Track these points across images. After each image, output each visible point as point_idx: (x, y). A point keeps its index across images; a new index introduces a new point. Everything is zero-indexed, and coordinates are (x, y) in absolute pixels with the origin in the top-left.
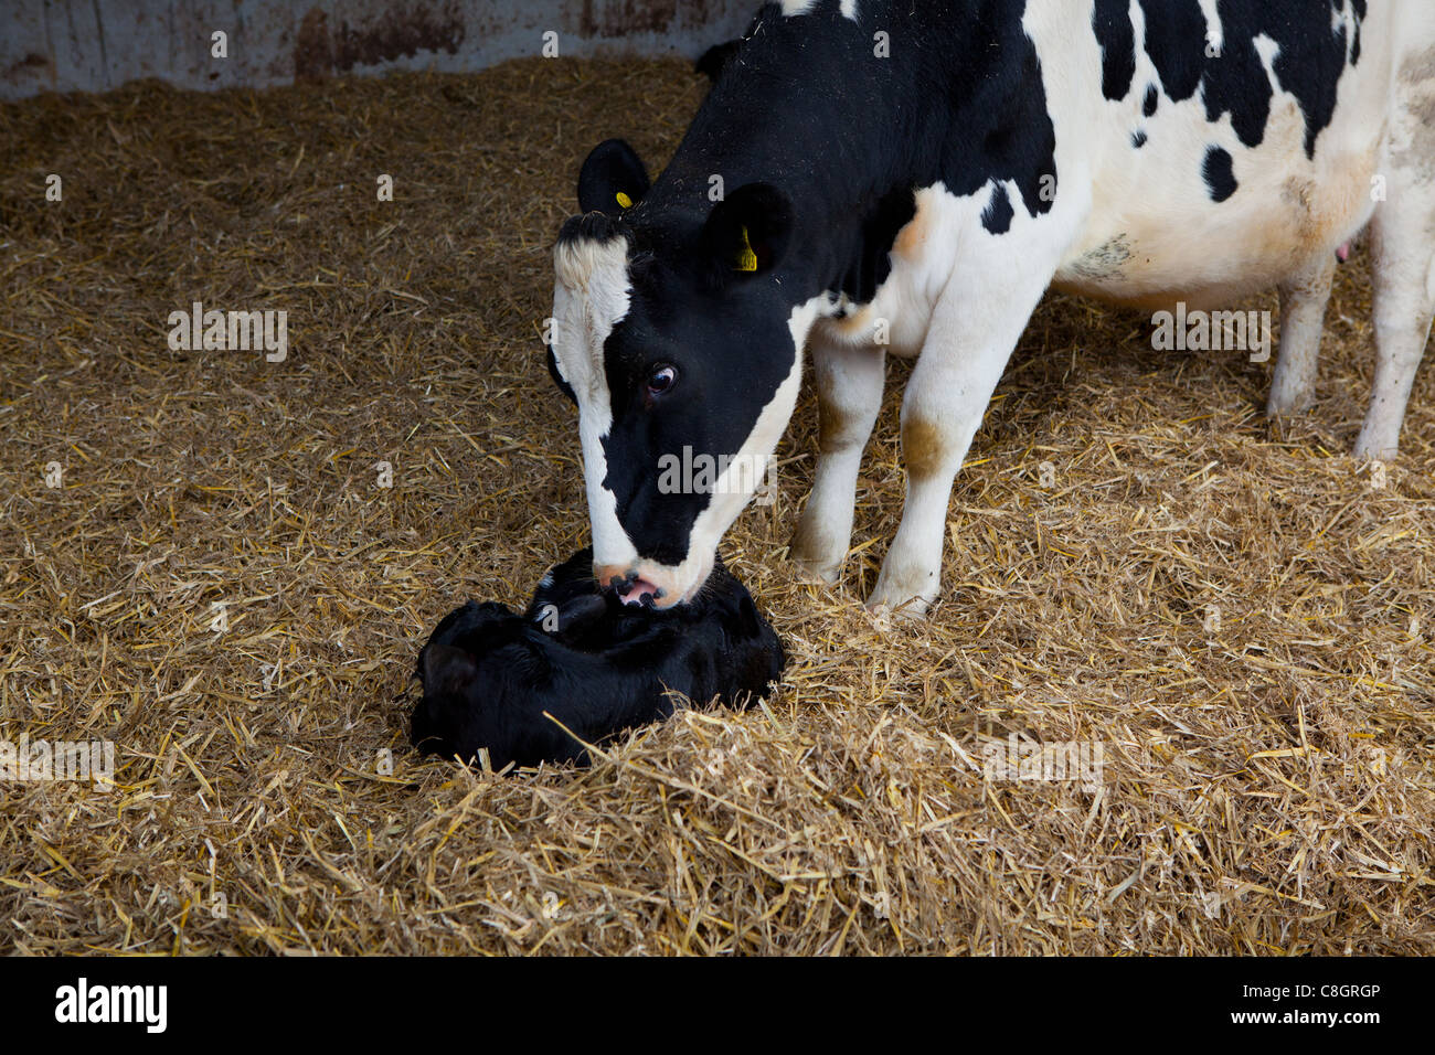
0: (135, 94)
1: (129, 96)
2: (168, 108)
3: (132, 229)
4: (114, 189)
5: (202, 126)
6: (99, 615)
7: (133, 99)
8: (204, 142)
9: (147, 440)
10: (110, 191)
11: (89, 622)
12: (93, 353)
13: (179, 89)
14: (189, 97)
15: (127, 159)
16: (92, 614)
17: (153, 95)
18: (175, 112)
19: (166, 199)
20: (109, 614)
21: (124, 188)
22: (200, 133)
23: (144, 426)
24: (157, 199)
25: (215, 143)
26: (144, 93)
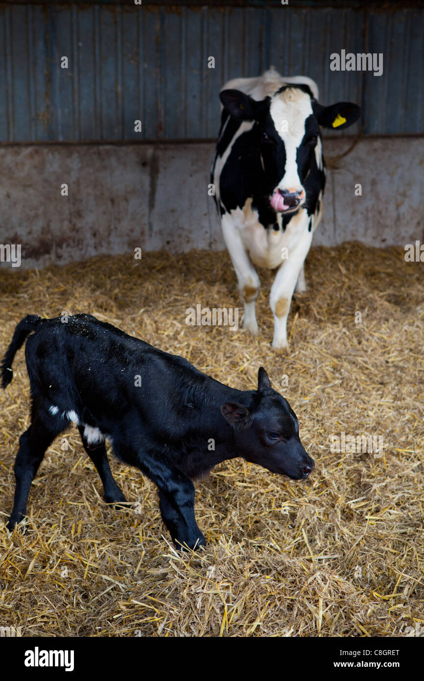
0: (347, 249)
1: (345, 249)
2: (363, 255)
3: (349, 315)
4: (340, 295)
5: (377, 264)
6: (355, 507)
7: (346, 251)
8: (379, 272)
9: (369, 422)
10: (338, 295)
11: (351, 510)
12: (340, 377)
13: (367, 246)
14: (372, 251)
15: (346, 280)
16: (353, 506)
17: (356, 249)
18: (366, 257)
19: (366, 302)
20: (360, 507)
21: (345, 294)
22: (377, 268)
23: (367, 416)
24: (362, 302)
25: (384, 273)
26: (352, 248)
